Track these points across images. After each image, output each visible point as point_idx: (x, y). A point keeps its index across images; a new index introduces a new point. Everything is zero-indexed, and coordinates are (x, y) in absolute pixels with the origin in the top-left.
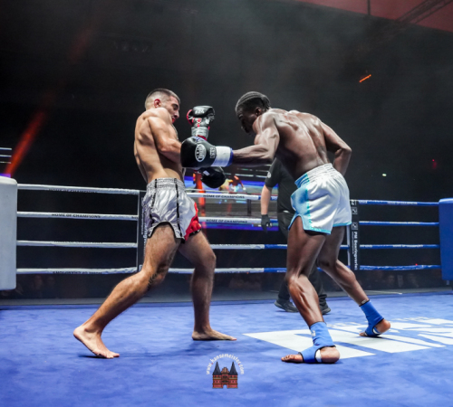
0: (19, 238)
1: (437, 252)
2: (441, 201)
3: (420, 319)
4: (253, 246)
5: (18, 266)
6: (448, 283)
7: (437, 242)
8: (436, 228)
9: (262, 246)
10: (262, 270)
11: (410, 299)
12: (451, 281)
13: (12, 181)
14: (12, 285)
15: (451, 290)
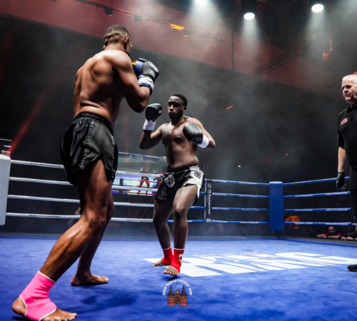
0: (9, 194)
2: (271, 183)
3: (253, 254)
5: (7, 211)
6: (273, 232)
7: (267, 207)
8: (267, 199)
11: (250, 242)
12: (275, 231)
13: (8, 158)
14: (3, 223)
15: (275, 237)
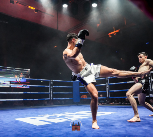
1: (72, 95)
3: (66, 113)
4: (20, 93)
6: (75, 103)
7: (72, 92)
8: (72, 89)
9: (23, 93)
10: (22, 99)
11: (65, 107)
15: (76, 105)
